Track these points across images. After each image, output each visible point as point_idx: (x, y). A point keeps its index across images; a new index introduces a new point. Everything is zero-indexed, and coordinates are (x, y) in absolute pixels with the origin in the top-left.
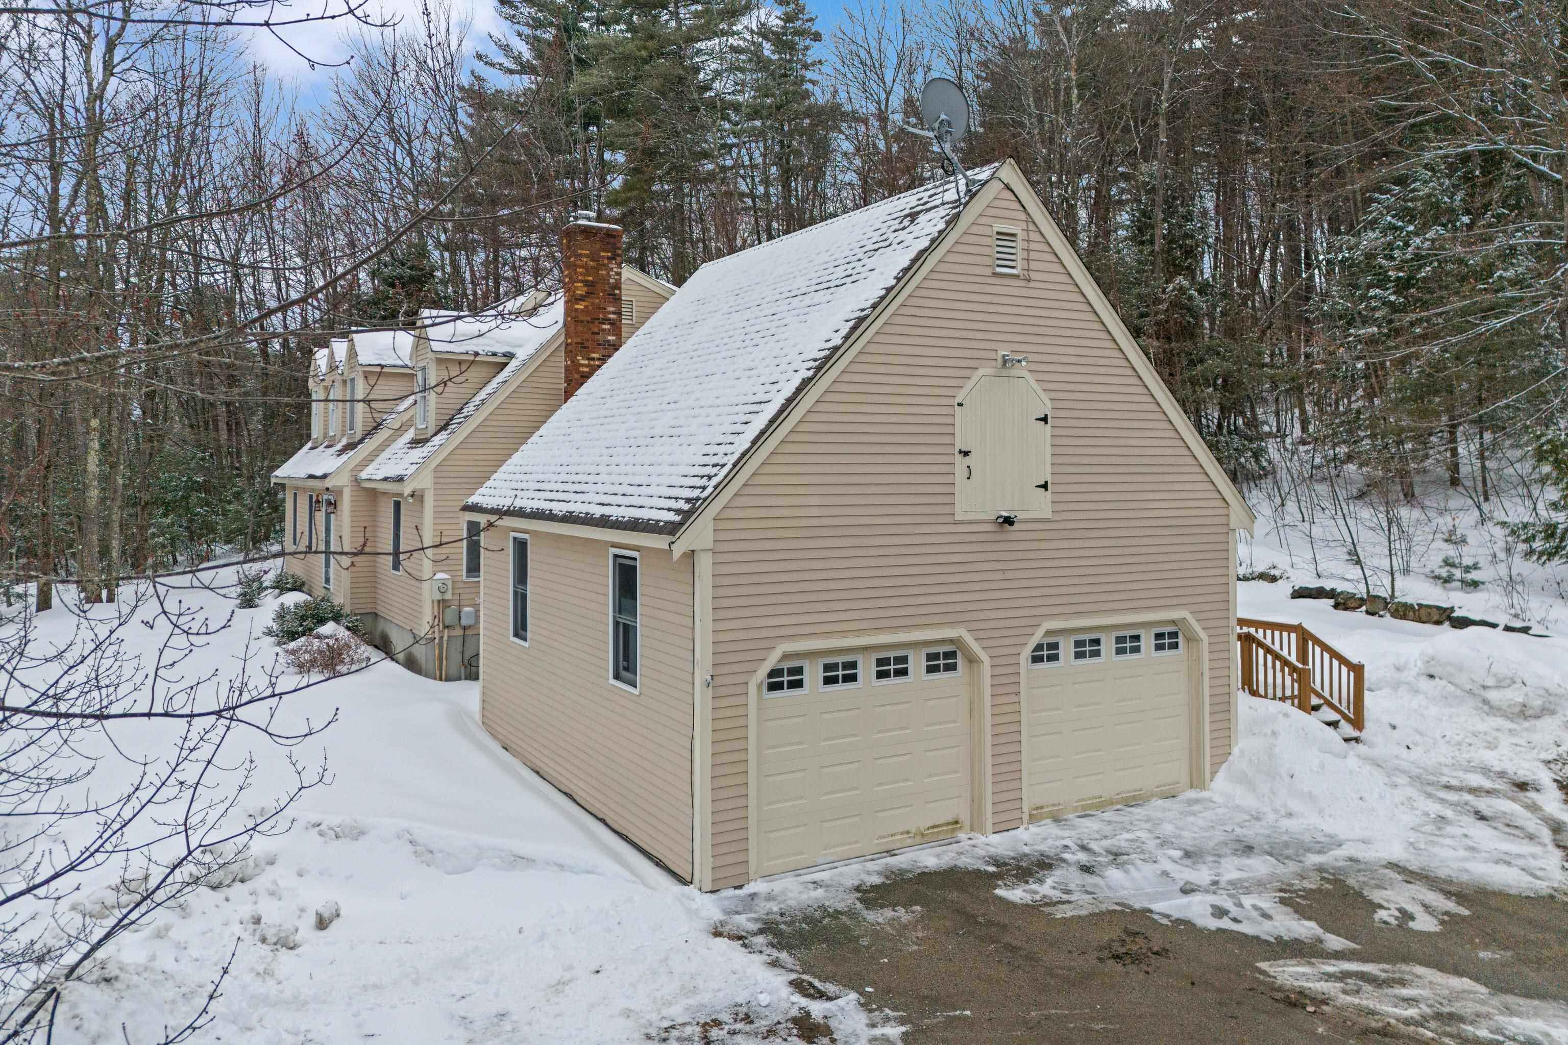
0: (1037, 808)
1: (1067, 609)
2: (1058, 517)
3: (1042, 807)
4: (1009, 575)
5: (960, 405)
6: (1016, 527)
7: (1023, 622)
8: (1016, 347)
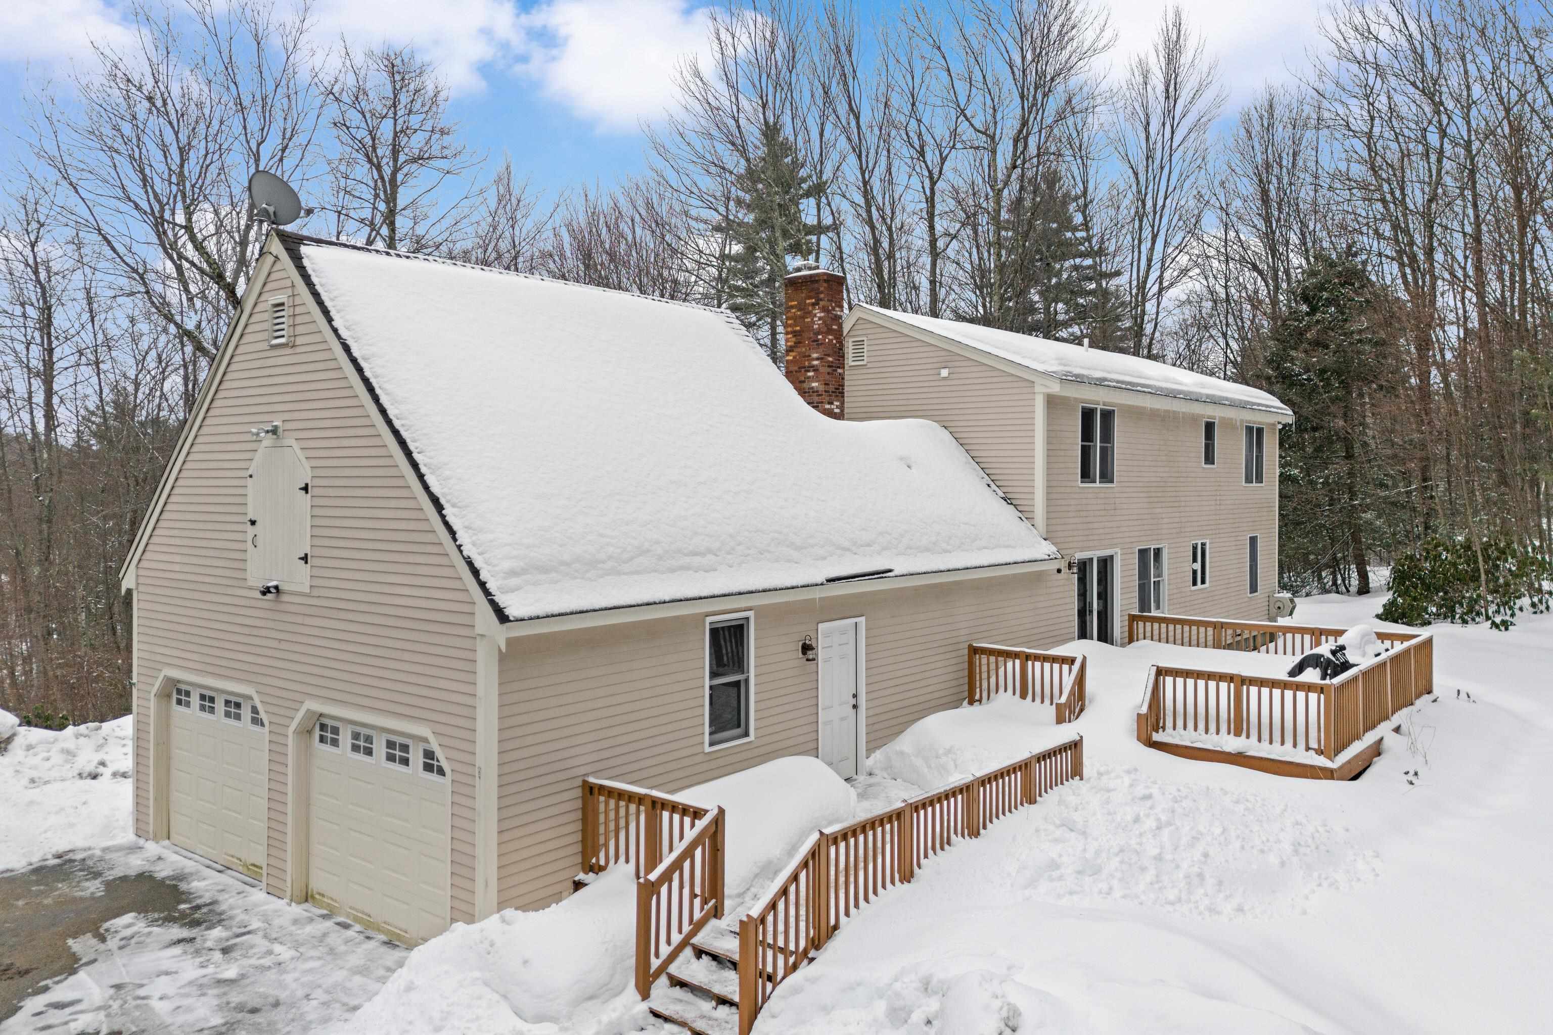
0: (319, 894)
1: (323, 693)
2: (316, 592)
3: (323, 896)
4: (284, 646)
5: (251, 476)
6: (285, 598)
7: (290, 695)
8: (287, 416)
